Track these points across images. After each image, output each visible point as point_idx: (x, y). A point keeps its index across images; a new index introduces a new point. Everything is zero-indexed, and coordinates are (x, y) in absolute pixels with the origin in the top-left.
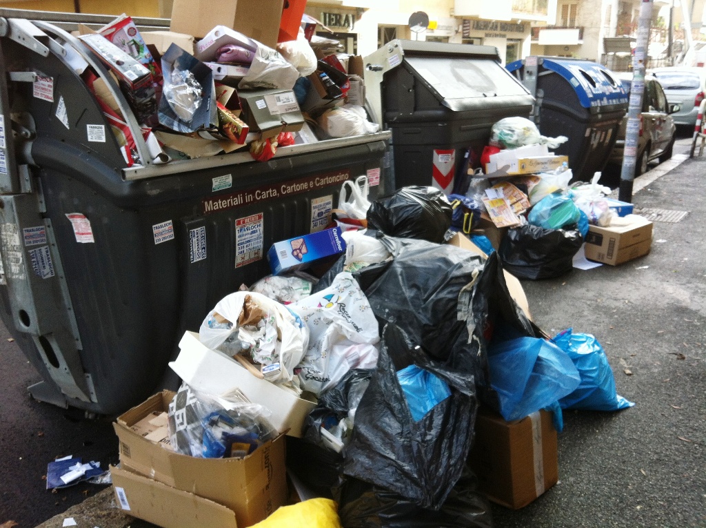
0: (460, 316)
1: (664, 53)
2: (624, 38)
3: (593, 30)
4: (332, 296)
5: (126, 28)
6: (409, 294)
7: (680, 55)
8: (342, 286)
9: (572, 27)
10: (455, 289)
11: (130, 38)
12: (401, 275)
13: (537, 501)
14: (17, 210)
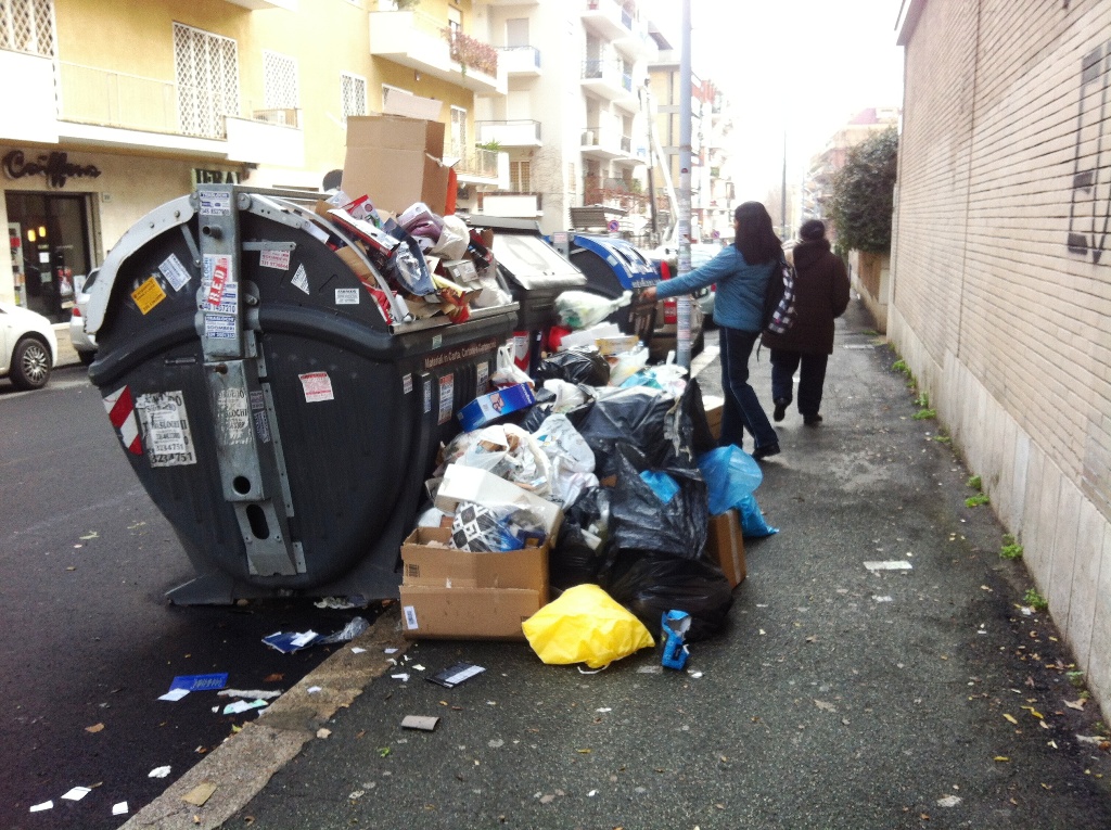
0: (667, 436)
1: (646, 227)
2: (596, 208)
3: (554, 197)
4: (545, 436)
5: (363, 205)
6: (619, 425)
7: (667, 230)
8: (554, 426)
9: (526, 193)
10: (660, 414)
11: (368, 213)
12: (606, 411)
13: (737, 586)
14: (246, 374)
